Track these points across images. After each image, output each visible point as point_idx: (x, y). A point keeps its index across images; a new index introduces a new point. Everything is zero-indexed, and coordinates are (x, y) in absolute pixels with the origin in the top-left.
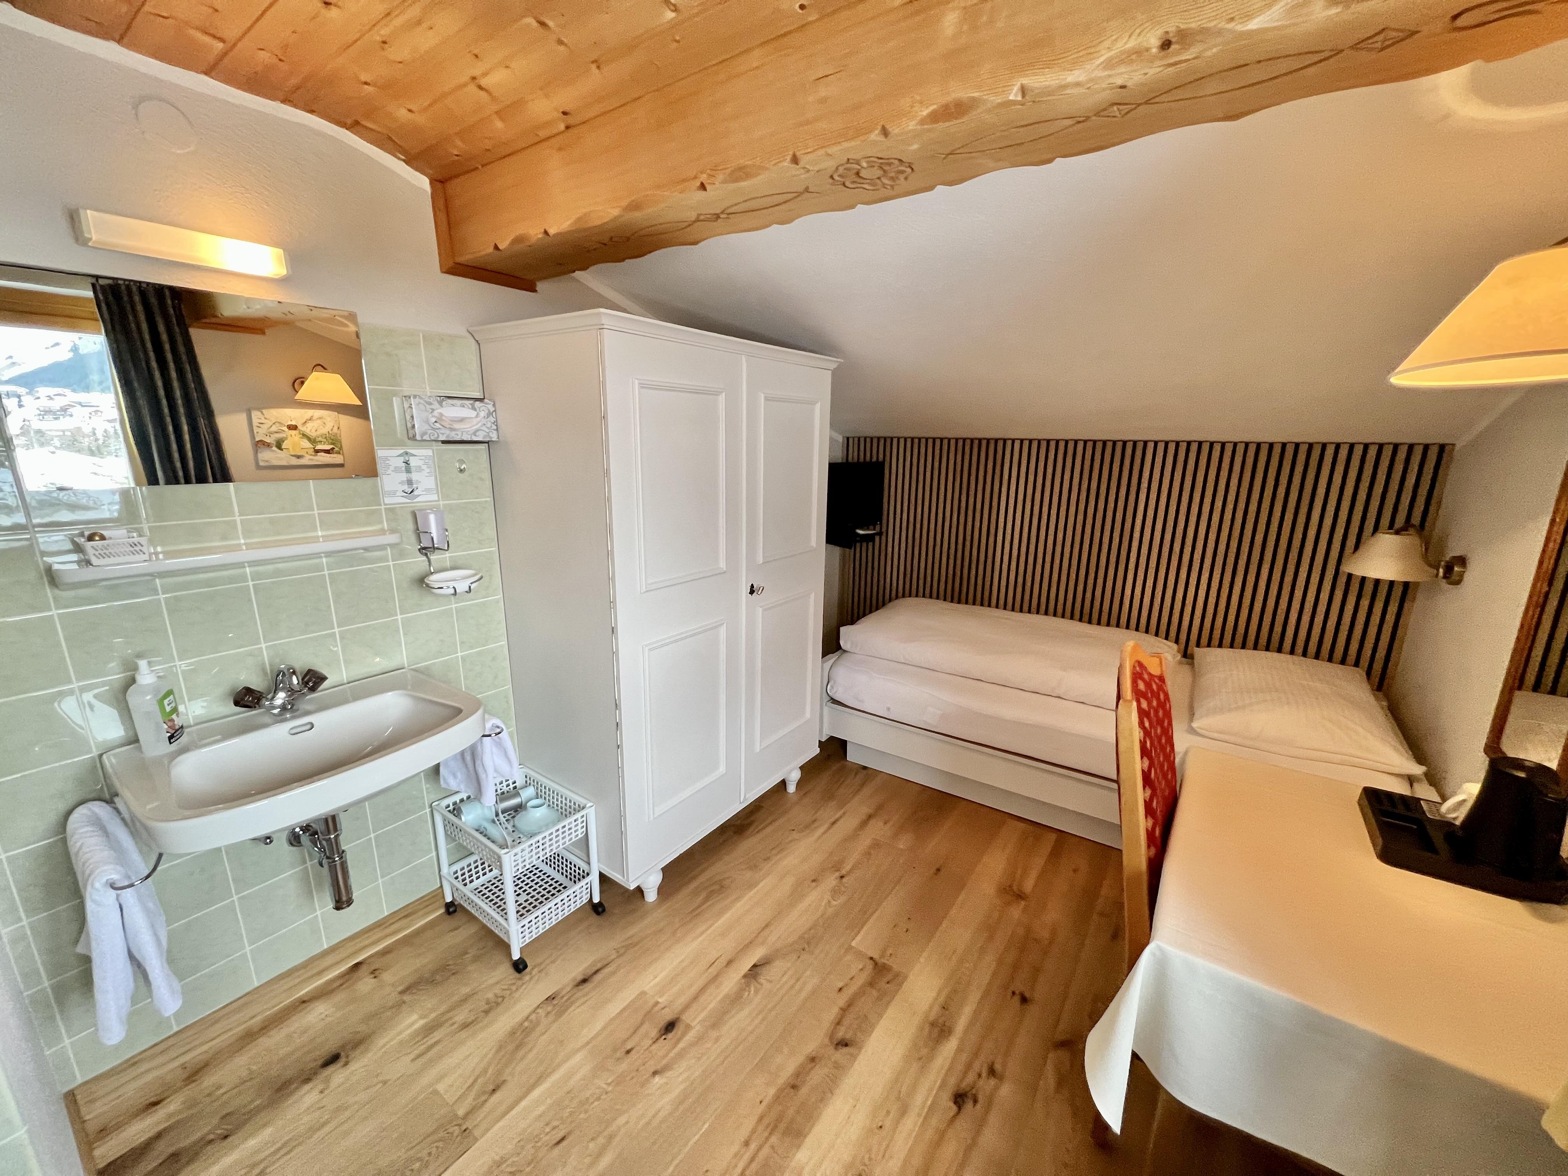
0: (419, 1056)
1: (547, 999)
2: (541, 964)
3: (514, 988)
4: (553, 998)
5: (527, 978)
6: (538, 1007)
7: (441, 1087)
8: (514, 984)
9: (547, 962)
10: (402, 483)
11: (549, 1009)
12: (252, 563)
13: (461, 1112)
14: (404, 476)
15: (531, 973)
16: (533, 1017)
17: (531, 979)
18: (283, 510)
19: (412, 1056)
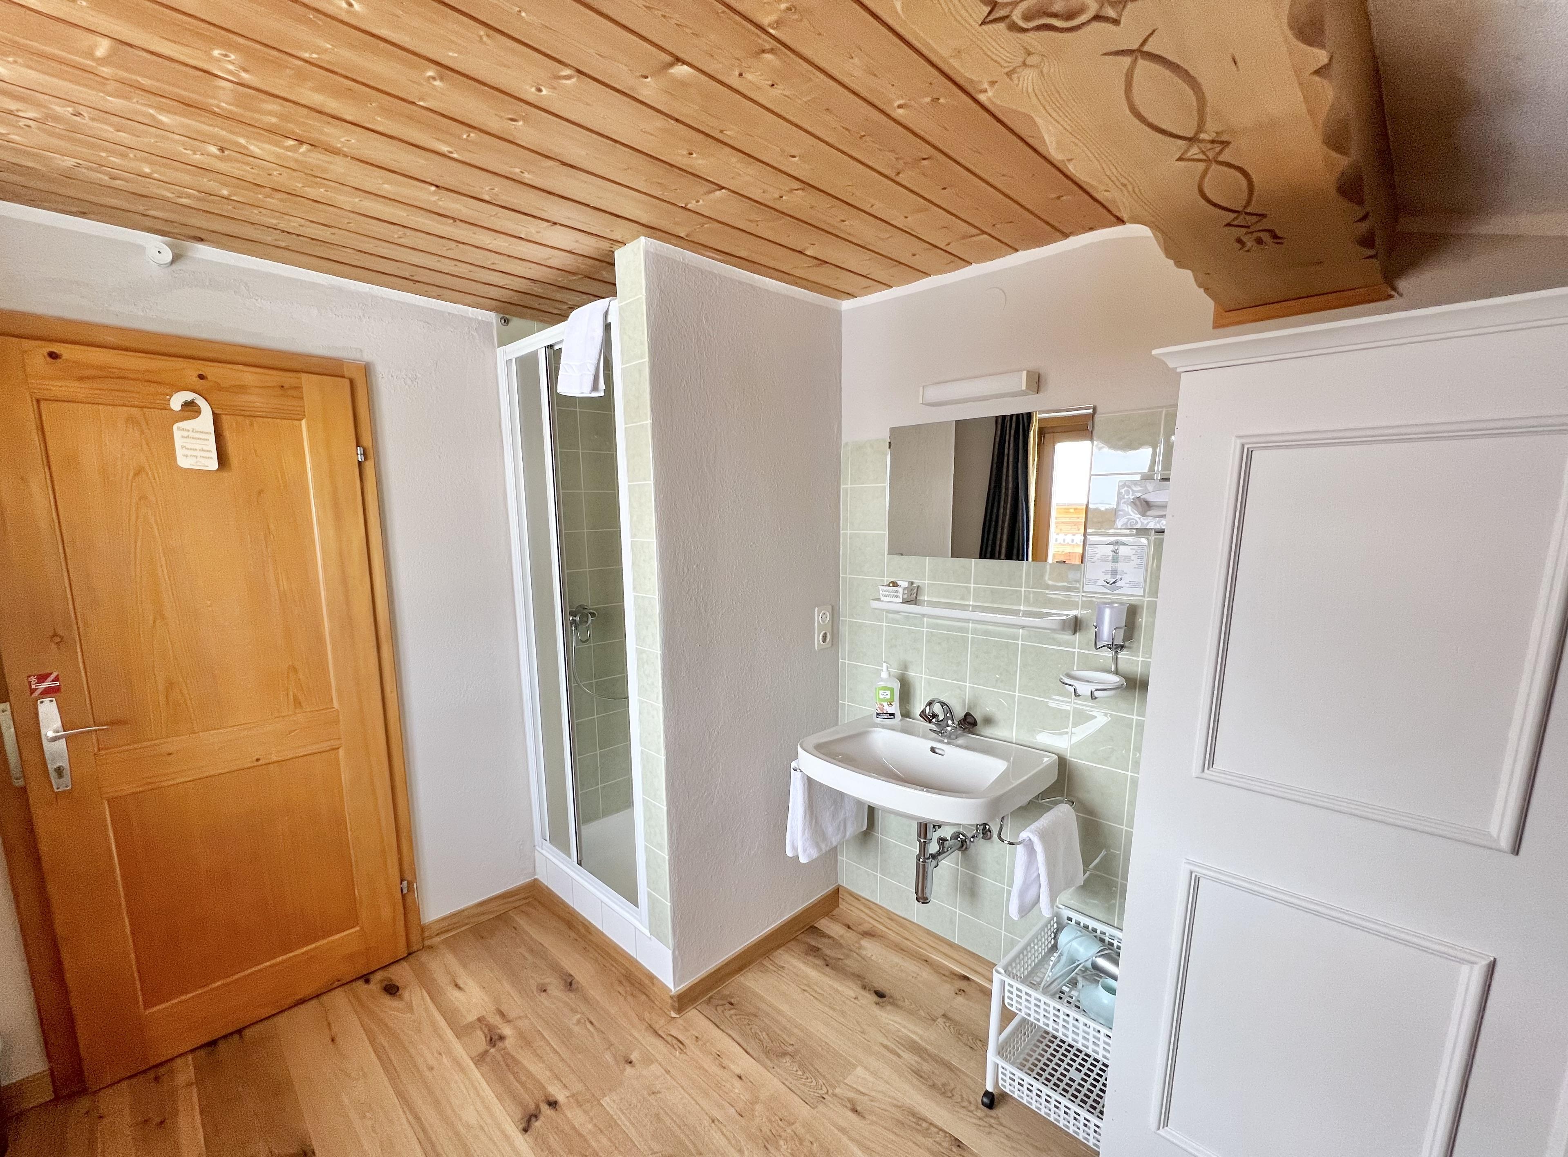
0: (886, 1047)
1: (956, 1139)
2: (1001, 1124)
3: (965, 1104)
4: (959, 1146)
5: (979, 1114)
6: (946, 1132)
7: (859, 1071)
8: (970, 1103)
9: (1007, 1132)
10: (1106, 572)
11: (946, 1144)
12: (975, 622)
13: (838, 1091)
14: (1109, 566)
15: (987, 1116)
16: (933, 1129)
17: (980, 1119)
18: (1001, 584)
19: (886, 1042)
